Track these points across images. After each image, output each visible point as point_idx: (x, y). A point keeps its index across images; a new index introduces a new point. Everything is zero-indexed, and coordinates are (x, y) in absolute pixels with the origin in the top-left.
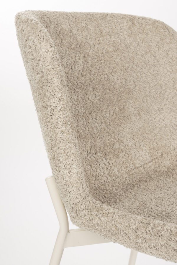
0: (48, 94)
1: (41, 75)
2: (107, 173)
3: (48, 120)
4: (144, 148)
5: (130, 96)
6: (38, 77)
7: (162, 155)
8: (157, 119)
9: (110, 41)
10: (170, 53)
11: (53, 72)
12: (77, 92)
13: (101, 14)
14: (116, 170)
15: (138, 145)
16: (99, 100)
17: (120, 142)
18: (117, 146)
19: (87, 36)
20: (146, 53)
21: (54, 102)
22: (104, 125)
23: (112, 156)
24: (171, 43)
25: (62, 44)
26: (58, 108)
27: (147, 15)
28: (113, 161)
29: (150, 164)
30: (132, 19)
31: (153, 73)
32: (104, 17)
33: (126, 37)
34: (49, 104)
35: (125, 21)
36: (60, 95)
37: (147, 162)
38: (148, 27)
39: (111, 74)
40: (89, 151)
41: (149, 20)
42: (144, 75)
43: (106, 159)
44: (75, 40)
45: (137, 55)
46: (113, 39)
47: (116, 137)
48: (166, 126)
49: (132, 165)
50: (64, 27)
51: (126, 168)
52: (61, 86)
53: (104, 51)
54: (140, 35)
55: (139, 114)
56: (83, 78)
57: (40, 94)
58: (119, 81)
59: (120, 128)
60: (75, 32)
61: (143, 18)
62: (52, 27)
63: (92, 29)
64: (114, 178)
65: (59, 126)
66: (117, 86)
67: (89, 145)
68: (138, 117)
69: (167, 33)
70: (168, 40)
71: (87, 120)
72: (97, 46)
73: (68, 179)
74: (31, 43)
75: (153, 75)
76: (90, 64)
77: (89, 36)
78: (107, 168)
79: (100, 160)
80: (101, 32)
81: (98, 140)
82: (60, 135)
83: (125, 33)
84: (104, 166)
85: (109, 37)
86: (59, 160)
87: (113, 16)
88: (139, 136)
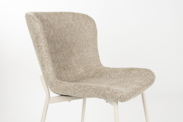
0: (39, 41)
1: (36, 34)
2: (65, 77)
3: (40, 51)
4: (82, 67)
5: (74, 45)
6: (35, 36)
7: (90, 70)
8: (87, 55)
9: (64, 23)
10: (90, 27)
11: (41, 33)
12: (51, 44)
13: (60, 12)
14: (69, 75)
15: (79, 66)
16: (61, 47)
17: (71, 64)
18: (69, 66)
19: (54, 21)
20: (80, 28)
21: (42, 44)
22: (63, 57)
23: (67, 70)
24: (90, 23)
25: (44, 24)
26: (43, 46)
27: (80, 12)
28: (68, 72)
29: (85, 74)
30: (73, 14)
31: (83, 36)
32: (61, 13)
33: (71, 21)
34: (40, 45)
35: (70, 15)
36: (43, 41)
37: (83, 73)
38: (80, 17)
39: (65, 37)
40: (57, 67)
41: (81, 14)
42: (80, 37)
43: (65, 71)
44: (49, 23)
45: (76, 28)
46: (66, 22)
47: (69, 62)
48: (90, 58)
49: (76, 74)
50: (45, 18)
51: (74, 75)
52: (44, 38)
53: (62, 27)
54: (77, 20)
55: (78, 53)
56: (53, 38)
57: (36, 42)
58: (69, 40)
59: (71, 59)
60: (49, 20)
61: (78, 13)
62: (40, 18)
63: (57, 19)
64: (69, 79)
65: (44, 53)
66: (68, 42)
67: (57, 65)
68: (78, 54)
69: (88, 19)
70: (89, 22)
71: (56, 55)
72: (59, 25)
73: (48, 72)
74: (32, 23)
75: (84, 37)
76: (56, 32)
77: (55, 21)
78: (65, 75)
79: (62, 71)
80: (60, 20)
81: (61, 63)
82: (44, 56)
83: (71, 20)
84: (64, 74)
85: (64, 22)
86: (45, 66)
87: (65, 13)
88: (79, 62)
